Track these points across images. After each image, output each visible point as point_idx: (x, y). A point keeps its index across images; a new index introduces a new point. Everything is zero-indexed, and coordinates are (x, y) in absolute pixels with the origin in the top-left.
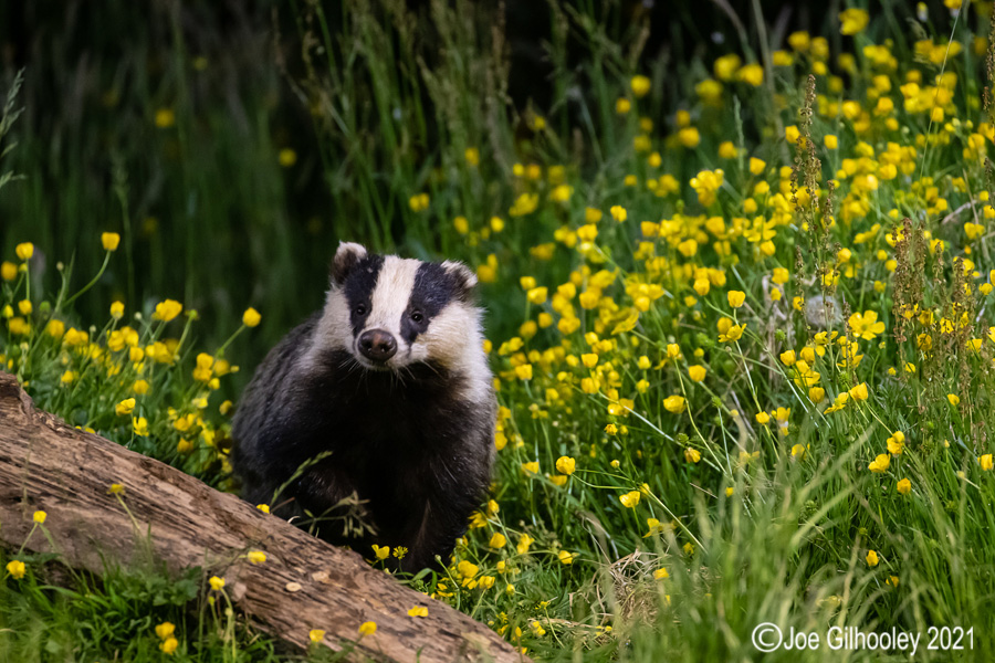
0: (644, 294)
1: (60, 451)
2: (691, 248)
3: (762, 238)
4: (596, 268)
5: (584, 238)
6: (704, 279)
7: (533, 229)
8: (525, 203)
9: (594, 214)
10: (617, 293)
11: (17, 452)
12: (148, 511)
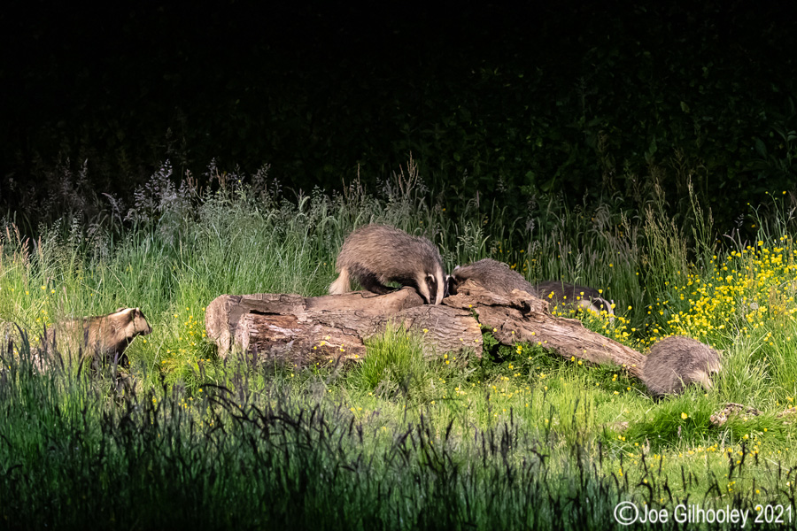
0: (715, 302)
1: (590, 337)
2: (725, 293)
3: (741, 290)
4: (705, 297)
5: (703, 290)
6: (729, 299)
7: (692, 288)
8: (690, 283)
9: (705, 285)
10: (710, 302)
11: (580, 337)
12: (609, 350)
